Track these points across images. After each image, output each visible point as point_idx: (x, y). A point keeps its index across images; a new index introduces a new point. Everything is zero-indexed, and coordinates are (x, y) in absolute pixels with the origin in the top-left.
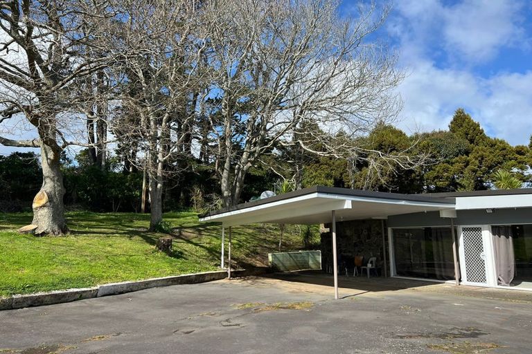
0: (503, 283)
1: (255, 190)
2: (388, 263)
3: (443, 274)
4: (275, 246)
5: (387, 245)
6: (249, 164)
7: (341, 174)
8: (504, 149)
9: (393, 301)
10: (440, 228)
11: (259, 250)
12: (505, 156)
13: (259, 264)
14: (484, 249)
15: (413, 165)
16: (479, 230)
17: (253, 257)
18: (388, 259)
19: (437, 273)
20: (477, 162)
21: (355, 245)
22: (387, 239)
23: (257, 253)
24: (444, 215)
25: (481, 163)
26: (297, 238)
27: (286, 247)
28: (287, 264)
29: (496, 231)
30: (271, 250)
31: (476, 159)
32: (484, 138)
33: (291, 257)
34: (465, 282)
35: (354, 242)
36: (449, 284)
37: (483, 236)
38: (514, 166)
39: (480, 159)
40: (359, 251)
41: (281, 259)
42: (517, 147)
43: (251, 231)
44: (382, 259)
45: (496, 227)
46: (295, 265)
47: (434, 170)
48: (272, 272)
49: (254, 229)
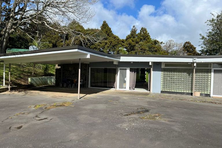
0: (131, 89)
1: (10, 45)
2: (88, 82)
3: (110, 86)
4: (30, 74)
5: (88, 74)
6: (13, 30)
7: (56, 42)
8: (118, 40)
9: (103, 98)
10: (111, 68)
11: (22, 76)
12: (118, 42)
13: (23, 83)
14: (127, 77)
15: (97, 42)
16: (126, 69)
17: (19, 80)
18: (88, 80)
19: (108, 85)
20: (109, 43)
21: (73, 74)
22: (88, 72)
23: (21, 78)
24: (115, 63)
25: (110, 44)
26: (41, 71)
27: (36, 75)
28: (38, 83)
29: (131, 70)
30: (29, 76)
31: (109, 42)
32: (112, 34)
33: (40, 79)
34: (118, 88)
35: (73, 73)
36: (112, 90)
37: (127, 72)
38: (121, 46)
39: (110, 42)
40: (75, 77)
41: (35, 80)
42: (122, 40)
43: (14, 66)
44: (86, 80)
45: (131, 68)
46: (42, 83)
47: (94, 45)
48: (31, 87)
49: (16, 65)
